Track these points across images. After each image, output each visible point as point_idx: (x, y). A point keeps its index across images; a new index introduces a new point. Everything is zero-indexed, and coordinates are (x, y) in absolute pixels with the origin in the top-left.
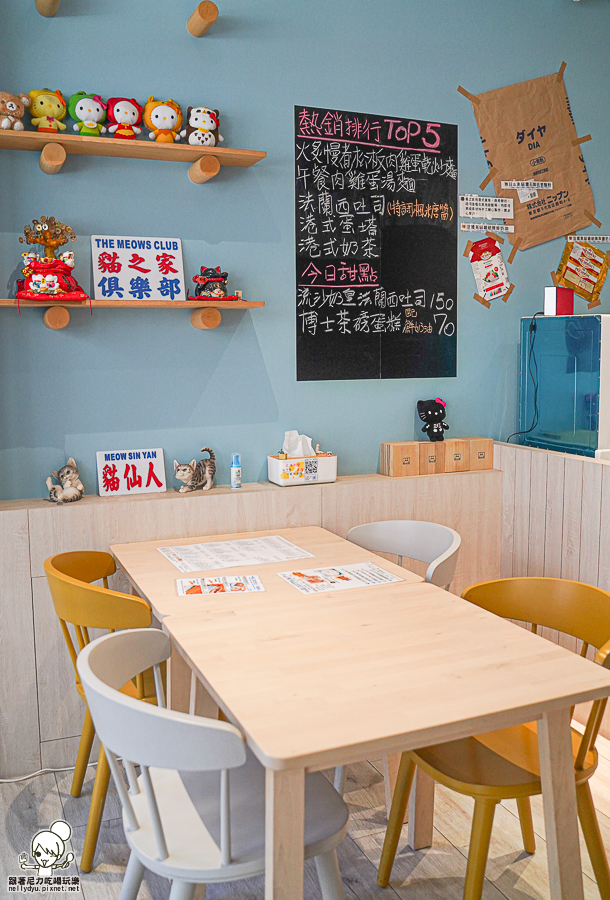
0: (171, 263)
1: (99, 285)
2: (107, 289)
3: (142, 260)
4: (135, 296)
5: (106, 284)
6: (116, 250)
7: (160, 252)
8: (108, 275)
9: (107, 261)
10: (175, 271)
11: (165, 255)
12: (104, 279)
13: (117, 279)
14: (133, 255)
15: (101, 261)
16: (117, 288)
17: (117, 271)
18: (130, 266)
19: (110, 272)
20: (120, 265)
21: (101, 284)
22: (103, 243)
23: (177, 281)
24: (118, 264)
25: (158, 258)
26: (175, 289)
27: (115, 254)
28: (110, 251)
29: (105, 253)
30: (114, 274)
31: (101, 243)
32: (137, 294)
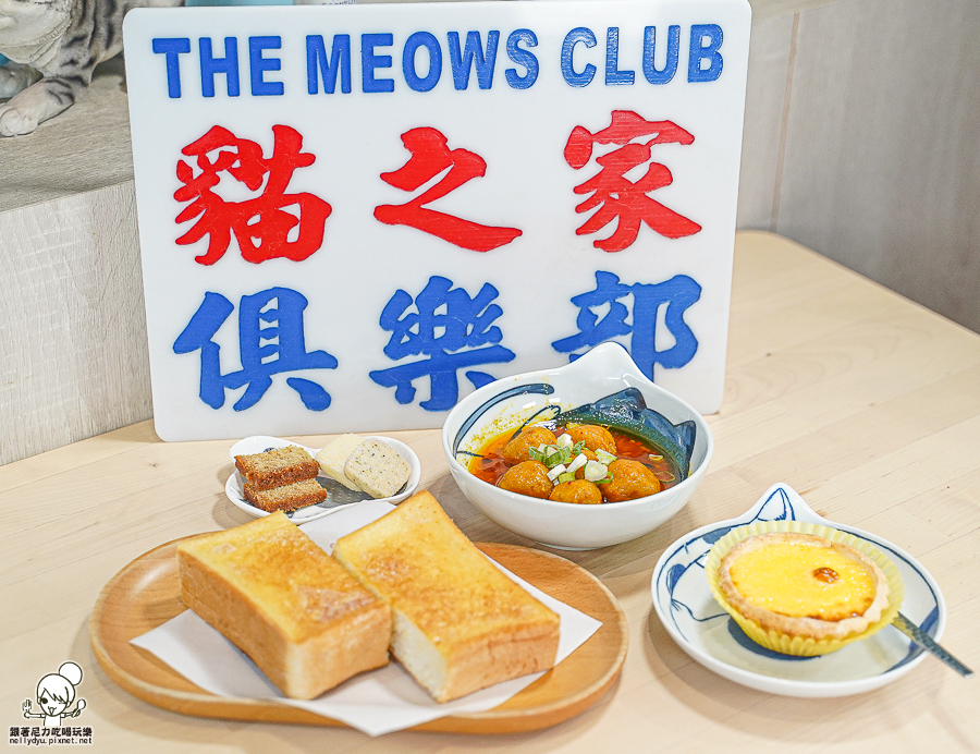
0: (661, 176)
1: (181, 346)
2: (230, 361)
3: (469, 166)
4: (405, 396)
5: (228, 337)
6: (298, 107)
7: (595, 107)
8: (237, 276)
9: (231, 189)
10: (677, 226)
11: (626, 123)
12: (214, 308)
13: (293, 303)
14: (411, 138)
15: (194, 190)
16: (296, 353)
17: (300, 252)
18: (385, 214)
19: (252, 256)
20: (316, 210)
21: (197, 336)
22: (209, 66)
23: (684, 290)
24: (307, 200)
25: (577, 148)
26: (665, 340)
27: (287, 137)
28: (252, 120)
29: (219, 135)
30: (278, 272)
31: (190, 64)
32: (423, 386)
